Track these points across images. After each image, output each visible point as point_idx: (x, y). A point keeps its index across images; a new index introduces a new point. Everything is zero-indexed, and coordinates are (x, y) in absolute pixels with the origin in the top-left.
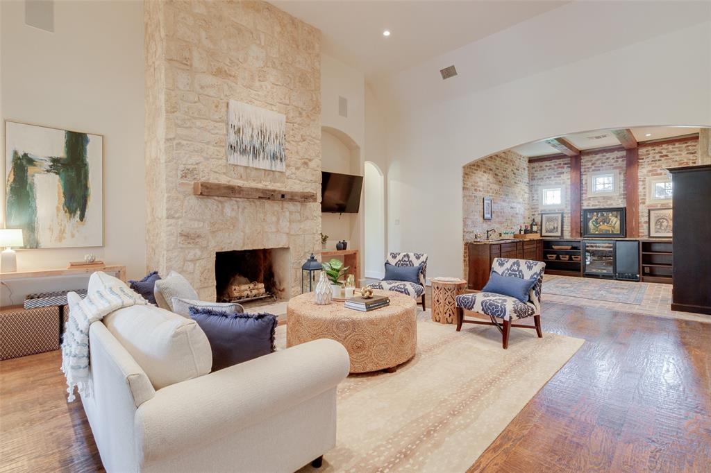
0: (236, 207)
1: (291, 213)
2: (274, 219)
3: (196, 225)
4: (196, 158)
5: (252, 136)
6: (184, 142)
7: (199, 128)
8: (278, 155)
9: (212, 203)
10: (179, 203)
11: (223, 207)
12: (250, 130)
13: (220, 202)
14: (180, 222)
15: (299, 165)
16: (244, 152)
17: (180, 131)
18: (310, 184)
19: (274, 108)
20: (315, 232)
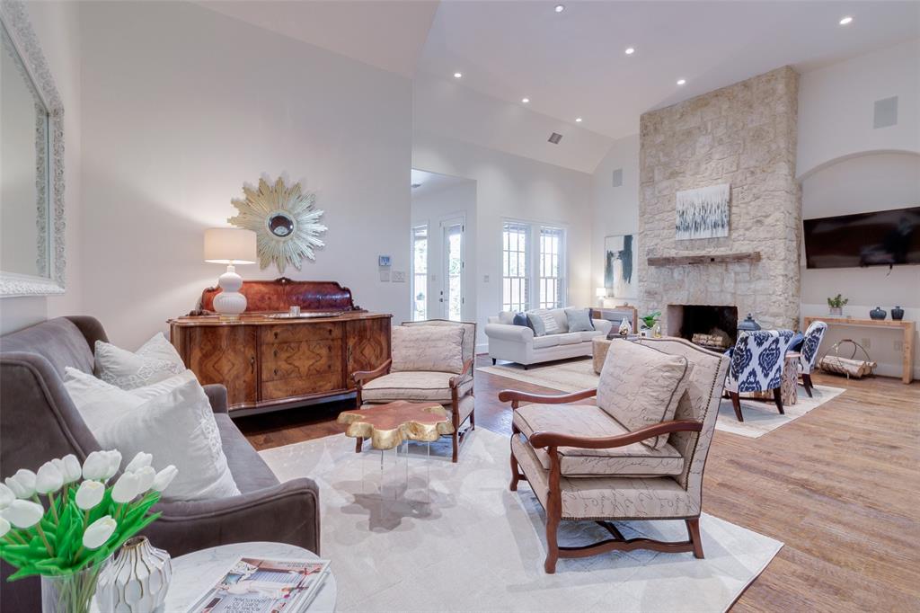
0: (682, 272)
1: (736, 274)
2: (718, 280)
3: (654, 286)
4: (655, 241)
5: (694, 214)
6: (649, 233)
7: (657, 220)
8: (720, 223)
9: (665, 270)
10: (644, 272)
11: (672, 273)
12: (693, 210)
13: (671, 269)
14: (646, 284)
15: (749, 225)
16: (687, 228)
17: (647, 226)
18: (764, 243)
19: (720, 181)
20: (771, 292)
